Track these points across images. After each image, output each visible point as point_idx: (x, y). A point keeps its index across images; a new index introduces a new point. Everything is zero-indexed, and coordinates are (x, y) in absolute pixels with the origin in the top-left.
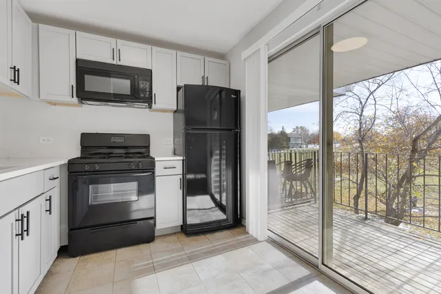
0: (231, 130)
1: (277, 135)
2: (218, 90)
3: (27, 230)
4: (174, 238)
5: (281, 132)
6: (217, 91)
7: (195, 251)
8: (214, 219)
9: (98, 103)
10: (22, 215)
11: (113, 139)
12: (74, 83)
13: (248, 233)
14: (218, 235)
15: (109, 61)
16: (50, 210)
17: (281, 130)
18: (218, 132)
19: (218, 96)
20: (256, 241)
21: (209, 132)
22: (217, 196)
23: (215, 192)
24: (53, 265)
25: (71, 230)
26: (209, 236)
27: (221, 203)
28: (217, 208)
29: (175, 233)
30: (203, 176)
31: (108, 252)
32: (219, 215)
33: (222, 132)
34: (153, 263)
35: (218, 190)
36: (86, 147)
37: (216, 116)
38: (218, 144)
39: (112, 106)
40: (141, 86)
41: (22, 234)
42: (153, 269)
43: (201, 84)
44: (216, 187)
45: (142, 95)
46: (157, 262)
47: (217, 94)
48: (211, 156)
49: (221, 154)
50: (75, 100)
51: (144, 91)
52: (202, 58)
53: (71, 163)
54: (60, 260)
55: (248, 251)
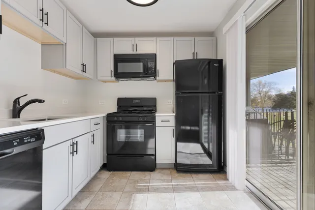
0: (215, 92)
1: (286, 95)
2: (207, 61)
3: (76, 151)
4: (168, 172)
5: (292, 92)
6: (206, 63)
7: (180, 185)
8: (201, 162)
9: (126, 79)
10: (73, 143)
11: (135, 101)
12: (113, 69)
13: (227, 180)
14: (201, 176)
15: (131, 52)
16: (93, 142)
17: (291, 90)
18: (207, 95)
19: (207, 67)
20: (233, 188)
21: (200, 95)
22: (206, 145)
23: (205, 142)
24: (97, 173)
25: (108, 155)
26: (194, 175)
27: (209, 151)
28: (206, 155)
29: (170, 168)
30: (197, 128)
31: (127, 172)
32: (206, 160)
33: (210, 94)
34: (149, 186)
35: (207, 140)
36: (120, 106)
37: (206, 81)
38: (207, 104)
39: (134, 80)
40: (149, 65)
41: (73, 153)
42: (147, 190)
43: (192, 58)
44: (205, 138)
45: (150, 72)
46: (151, 186)
47: (206, 65)
48: (202, 114)
49: (209, 112)
50: (113, 78)
51: (151, 68)
52: (192, 38)
53: (109, 116)
54: (102, 171)
55: (223, 195)
